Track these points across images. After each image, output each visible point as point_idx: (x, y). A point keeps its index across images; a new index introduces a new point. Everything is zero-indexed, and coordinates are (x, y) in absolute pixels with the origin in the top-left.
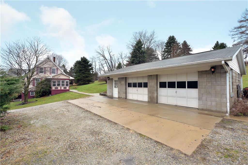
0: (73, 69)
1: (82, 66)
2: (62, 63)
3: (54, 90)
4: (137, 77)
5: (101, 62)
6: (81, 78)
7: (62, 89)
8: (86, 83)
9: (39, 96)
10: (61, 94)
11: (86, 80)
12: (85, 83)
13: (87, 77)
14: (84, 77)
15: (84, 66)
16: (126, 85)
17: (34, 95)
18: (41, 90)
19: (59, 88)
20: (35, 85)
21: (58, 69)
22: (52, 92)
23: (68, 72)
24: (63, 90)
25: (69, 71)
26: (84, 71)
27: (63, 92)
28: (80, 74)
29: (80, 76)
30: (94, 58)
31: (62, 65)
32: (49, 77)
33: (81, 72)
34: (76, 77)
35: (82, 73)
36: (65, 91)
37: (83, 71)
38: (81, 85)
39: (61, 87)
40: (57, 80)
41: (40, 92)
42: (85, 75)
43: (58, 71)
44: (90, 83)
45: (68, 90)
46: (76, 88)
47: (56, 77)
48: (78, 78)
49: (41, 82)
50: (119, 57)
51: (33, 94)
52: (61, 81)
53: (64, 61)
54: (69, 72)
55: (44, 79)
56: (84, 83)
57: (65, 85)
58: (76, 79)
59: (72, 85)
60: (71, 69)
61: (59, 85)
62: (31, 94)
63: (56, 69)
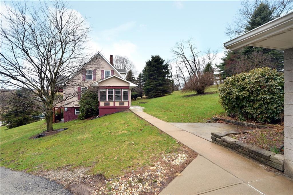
0: (142, 75)
1: (154, 69)
3: (103, 108)
5: (180, 66)
6: (152, 86)
7: (116, 105)
8: (160, 94)
10: (113, 116)
11: (160, 90)
12: (158, 95)
13: (160, 85)
14: (156, 85)
15: (156, 68)
19: (111, 104)
21: (113, 71)
22: (100, 111)
24: (117, 108)
25: (137, 78)
26: (156, 76)
27: (118, 112)
28: (150, 81)
32: (94, 85)
35: (154, 79)
36: (123, 109)
37: (154, 77)
38: (152, 98)
39: (114, 102)
40: (107, 89)
42: (158, 82)
44: (166, 94)
45: (127, 108)
46: (144, 103)
47: (106, 84)
48: (148, 87)
50: (204, 57)
52: (114, 91)
56: (156, 95)
57: (122, 98)
59: (141, 97)
60: (139, 76)
61: (110, 98)
62: (77, 113)
63: (111, 71)
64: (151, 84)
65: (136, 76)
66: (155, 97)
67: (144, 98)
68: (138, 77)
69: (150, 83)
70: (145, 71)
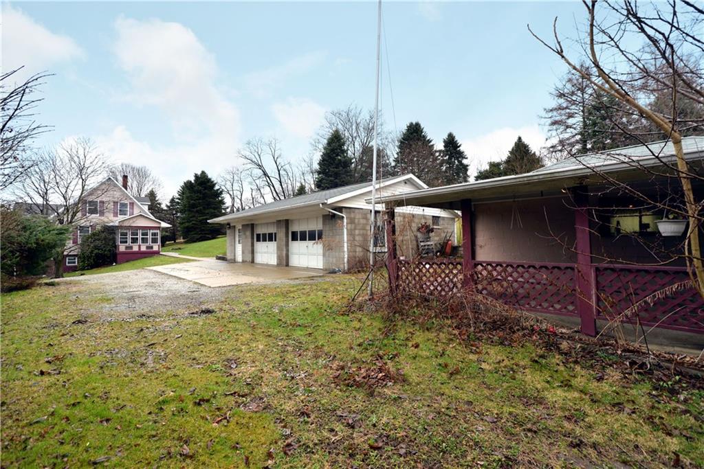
0: (177, 200)
1: (197, 196)
2: (146, 187)
3: (123, 253)
4: (267, 224)
5: (257, 182)
6: (193, 224)
7: (142, 250)
8: (207, 236)
9: (88, 265)
10: (139, 261)
11: (208, 230)
12: (203, 236)
14: (200, 221)
15: (201, 196)
16: (253, 238)
17: (76, 264)
18: (92, 252)
19: (135, 248)
20: (79, 241)
21: (133, 203)
22: (118, 257)
23: (165, 210)
24: (144, 253)
25: (167, 206)
26: (201, 208)
27: (145, 257)
28: (191, 215)
29: (191, 219)
30: (238, 170)
31: (148, 191)
32: (111, 224)
33: (195, 210)
34: (183, 223)
35: (197, 211)
36: (150, 254)
37: (198, 209)
38: (195, 242)
39: (140, 246)
40: (129, 229)
41: (90, 257)
43: (133, 209)
44: (218, 236)
45: (157, 253)
46: (180, 249)
47: (126, 224)
48: (187, 224)
49: (94, 234)
51: (74, 263)
52: (140, 232)
53: (151, 183)
54: (165, 208)
55: (98, 227)
56: (201, 236)
57: (150, 241)
58: (182, 226)
59: (175, 242)
60: (170, 202)
61: (134, 240)
62: (69, 263)
63: (130, 203)
64: (193, 220)
65: (164, 201)
66: (200, 241)
67: (181, 243)
68: (169, 204)
69: (191, 217)
70: (183, 193)
